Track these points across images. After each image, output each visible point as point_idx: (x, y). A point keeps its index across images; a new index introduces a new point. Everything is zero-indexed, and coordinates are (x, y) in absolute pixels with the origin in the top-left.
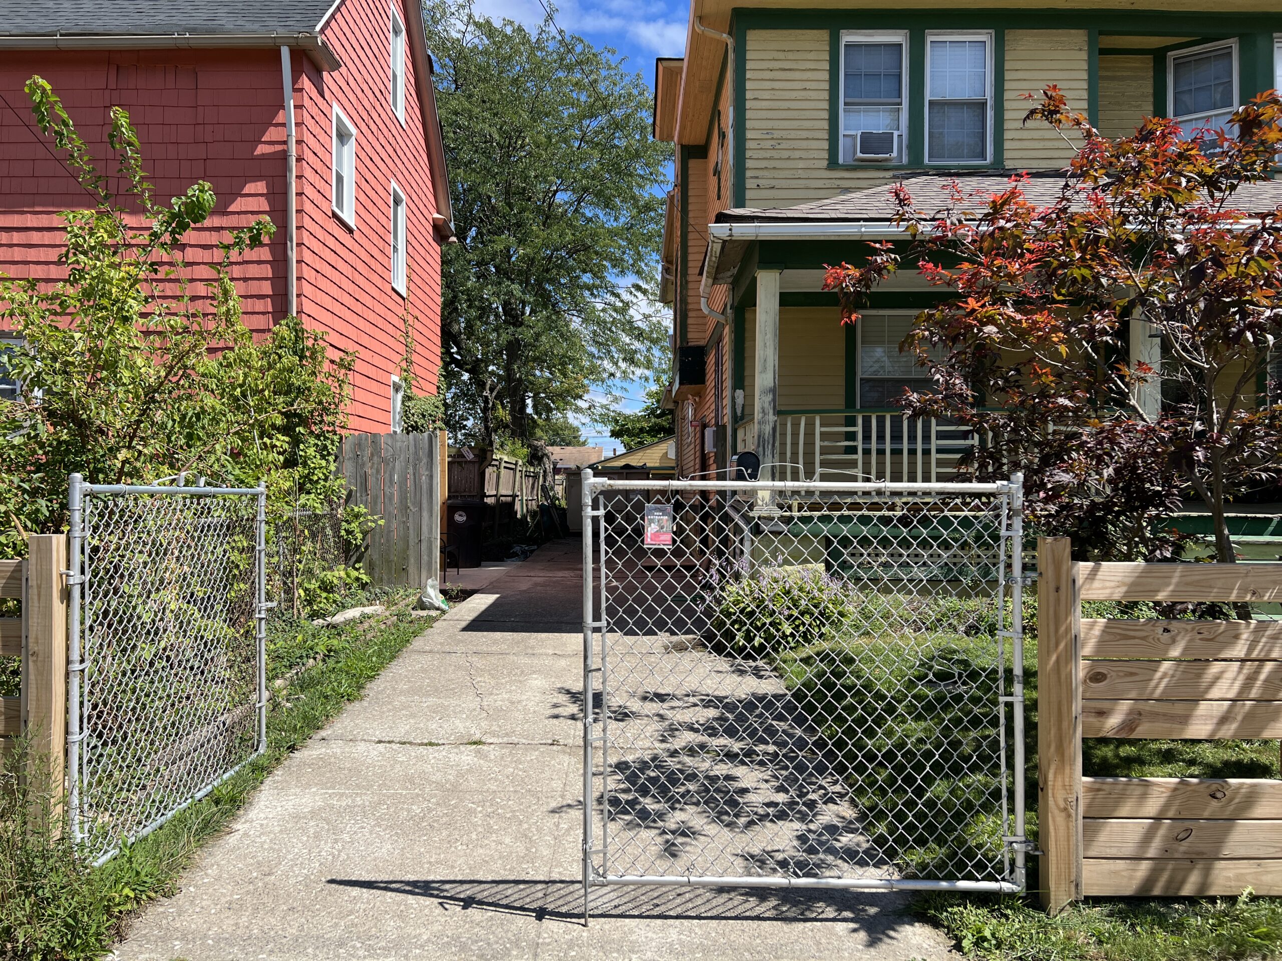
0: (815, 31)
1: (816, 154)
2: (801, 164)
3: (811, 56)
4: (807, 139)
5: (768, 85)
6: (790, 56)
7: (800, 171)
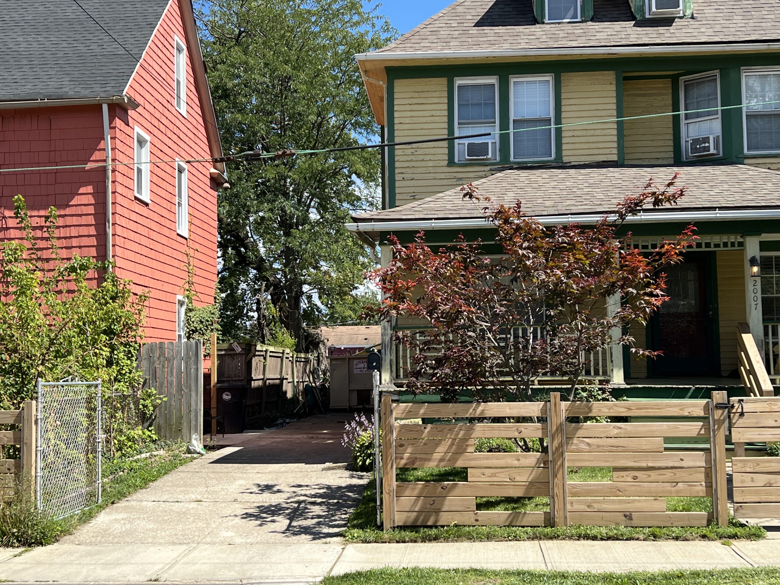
0: (438, 79)
1: (440, 157)
2: (431, 164)
3: (435, 94)
4: (434, 147)
5: (409, 114)
6: (423, 95)
7: (430, 168)
